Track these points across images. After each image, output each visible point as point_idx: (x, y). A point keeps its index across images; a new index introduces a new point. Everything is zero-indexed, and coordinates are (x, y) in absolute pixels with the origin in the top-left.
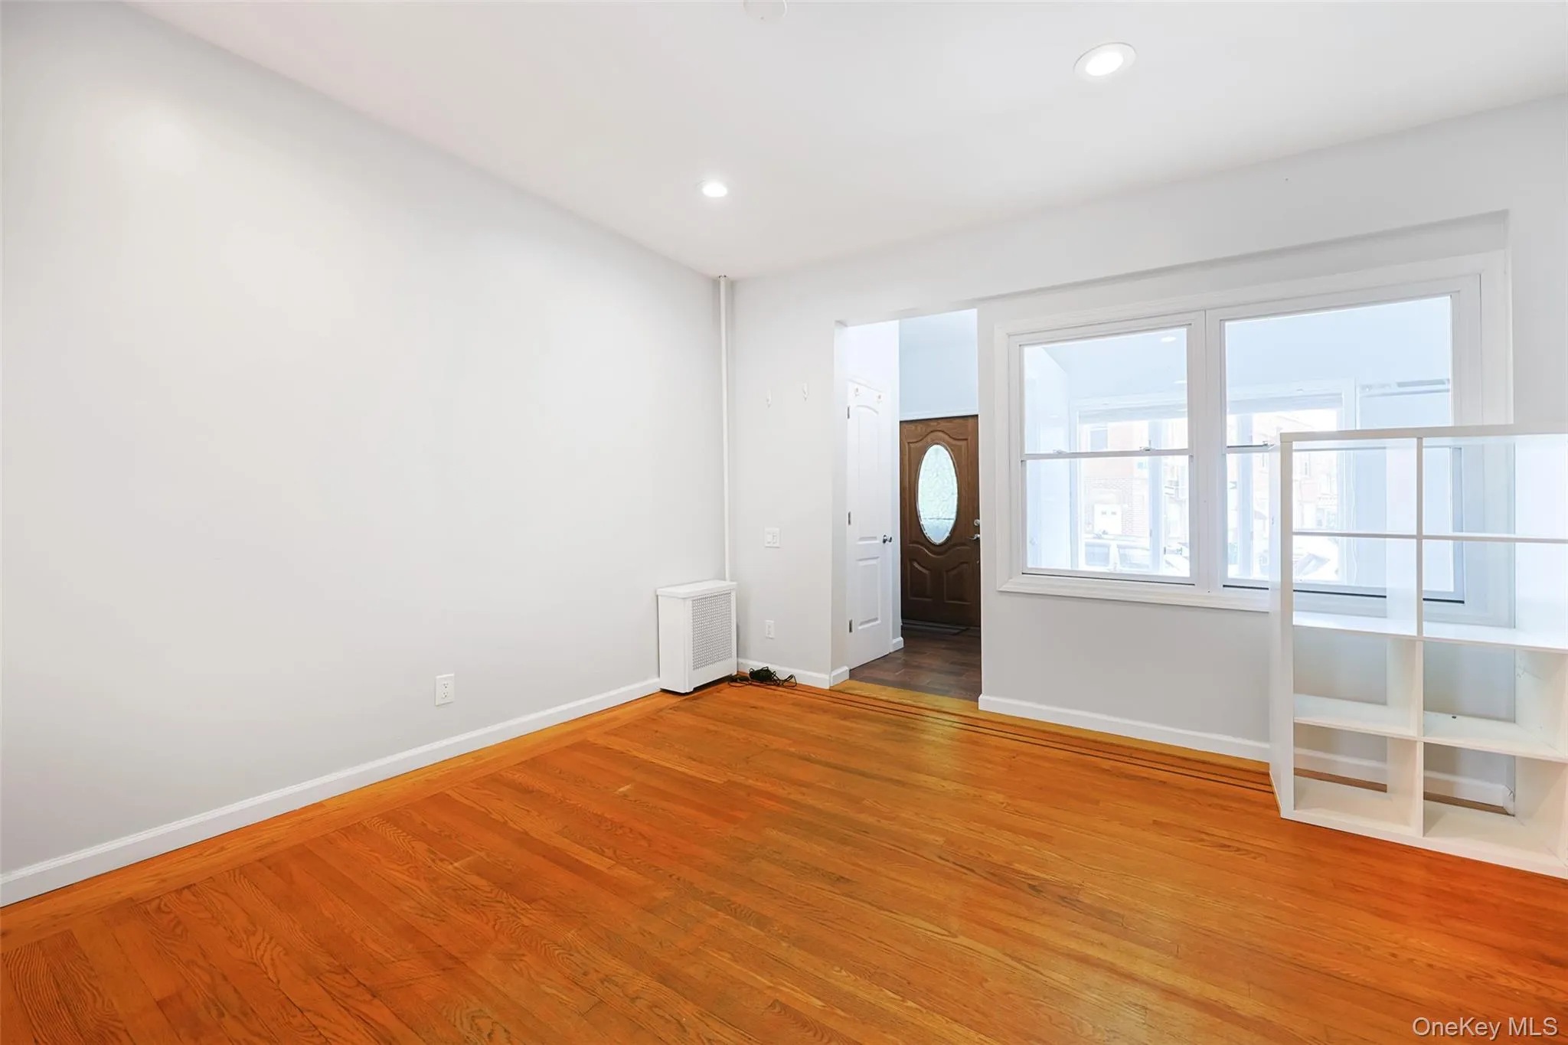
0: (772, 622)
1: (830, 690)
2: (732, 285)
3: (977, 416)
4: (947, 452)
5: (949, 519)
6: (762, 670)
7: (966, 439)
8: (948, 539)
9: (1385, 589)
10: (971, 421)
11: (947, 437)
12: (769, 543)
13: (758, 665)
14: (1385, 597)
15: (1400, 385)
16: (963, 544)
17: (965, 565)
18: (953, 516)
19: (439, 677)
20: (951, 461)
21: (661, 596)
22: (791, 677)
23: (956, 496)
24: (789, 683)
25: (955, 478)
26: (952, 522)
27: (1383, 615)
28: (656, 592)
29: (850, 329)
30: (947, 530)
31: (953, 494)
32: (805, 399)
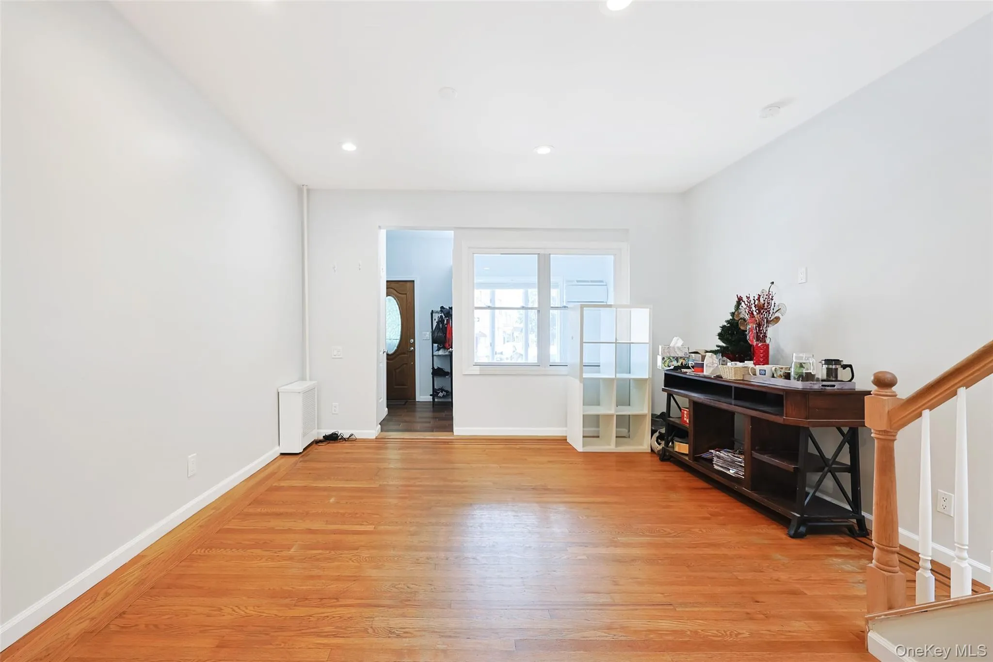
0: (337, 404)
1: (376, 438)
2: (308, 190)
3: (414, 281)
4: (395, 301)
5: (397, 339)
6: (332, 434)
7: (406, 294)
8: (396, 351)
9: (599, 363)
10: (408, 284)
11: (395, 292)
12: (335, 356)
13: (329, 432)
14: (599, 366)
15: (578, 281)
16: (404, 353)
17: (405, 365)
18: (399, 337)
19: (190, 457)
20: (397, 306)
21: (281, 392)
22: (352, 435)
23: (400, 326)
24: (350, 439)
25: (400, 316)
26: (398, 341)
27: (599, 372)
28: (278, 390)
29: (382, 230)
30: (395, 346)
31: (398, 325)
32: (360, 269)
